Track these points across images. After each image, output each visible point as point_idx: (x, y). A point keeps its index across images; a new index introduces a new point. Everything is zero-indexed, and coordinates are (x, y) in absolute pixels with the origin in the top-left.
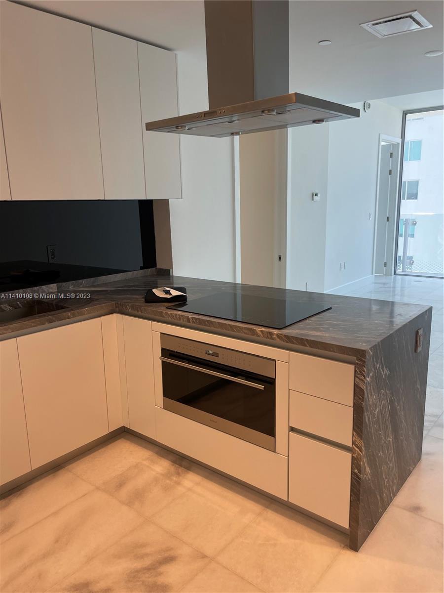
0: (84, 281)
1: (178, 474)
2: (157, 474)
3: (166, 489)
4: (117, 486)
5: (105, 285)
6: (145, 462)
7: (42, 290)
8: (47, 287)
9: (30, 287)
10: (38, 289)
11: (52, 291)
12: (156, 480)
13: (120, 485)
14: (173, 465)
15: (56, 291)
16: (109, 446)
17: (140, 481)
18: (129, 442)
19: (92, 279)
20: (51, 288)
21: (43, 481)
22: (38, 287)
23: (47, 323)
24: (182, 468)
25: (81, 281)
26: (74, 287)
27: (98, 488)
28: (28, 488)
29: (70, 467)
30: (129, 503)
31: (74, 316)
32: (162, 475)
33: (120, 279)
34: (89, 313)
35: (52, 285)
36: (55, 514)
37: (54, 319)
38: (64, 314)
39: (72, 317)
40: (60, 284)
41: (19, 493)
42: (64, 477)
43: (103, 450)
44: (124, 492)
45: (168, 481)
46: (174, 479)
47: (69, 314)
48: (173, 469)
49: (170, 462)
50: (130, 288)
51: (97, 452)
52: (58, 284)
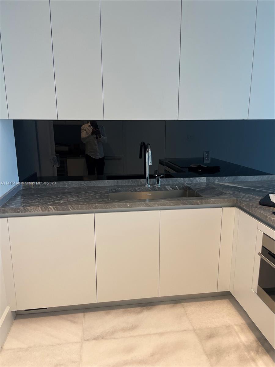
0: (227, 178)
1: (257, 352)
2: (241, 342)
3: (242, 360)
4: (207, 336)
5: (242, 183)
6: (236, 327)
7: (196, 180)
8: (199, 179)
9: (188, 177)
10: (193, 179)
11: (202, 182)
12: (237, 347)
13: (211, 336)
14: (256, 341)
15: (205, 182)
16: (217, 301)
17: (226, 341)
18: (231, 304)
19: (234, 177)
20: (203, 180)
21: (166, 306)
22: (193, 178)
23: (181, 205)
24: (263, 348)
25: (224, 177)
26: (219, 181)
27: (194, 330)
28: (156, 306)
29: (185, 304)
30: (209, 355)
31: (202, 203)
32: (244, 345)
33: (256, 180)
34: (213, 203)
35: (203, 178)
36: (161, 334)
37: (187, 203)
38: (195, 201)
39: (200, 203)
40: (209, 178)
41: (149, 307)
42: (178, 310)
43: (211, 302)
44: (210, 344)
45: (246, 353)
46: (252, 354)
47: (198, 202)
48: (255, 345)
49: (255, 337)
50: (257, 188)
51: (207, 302)
52: (207, 177)
